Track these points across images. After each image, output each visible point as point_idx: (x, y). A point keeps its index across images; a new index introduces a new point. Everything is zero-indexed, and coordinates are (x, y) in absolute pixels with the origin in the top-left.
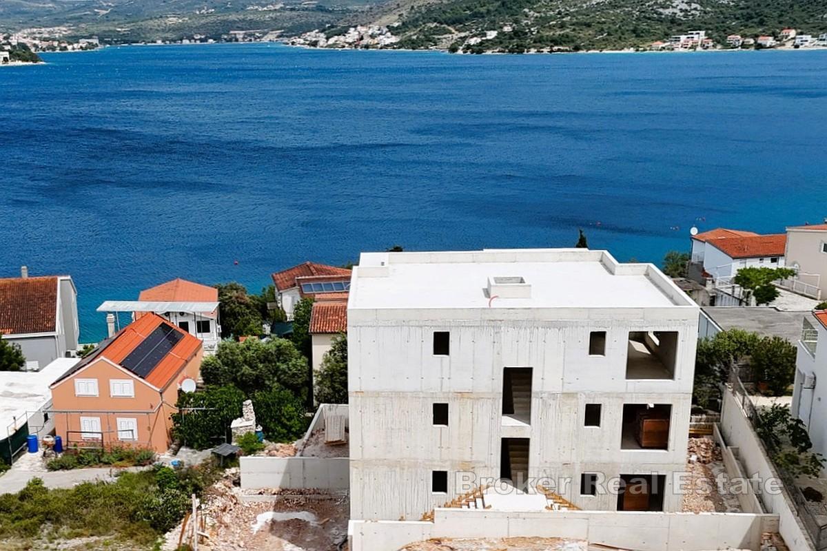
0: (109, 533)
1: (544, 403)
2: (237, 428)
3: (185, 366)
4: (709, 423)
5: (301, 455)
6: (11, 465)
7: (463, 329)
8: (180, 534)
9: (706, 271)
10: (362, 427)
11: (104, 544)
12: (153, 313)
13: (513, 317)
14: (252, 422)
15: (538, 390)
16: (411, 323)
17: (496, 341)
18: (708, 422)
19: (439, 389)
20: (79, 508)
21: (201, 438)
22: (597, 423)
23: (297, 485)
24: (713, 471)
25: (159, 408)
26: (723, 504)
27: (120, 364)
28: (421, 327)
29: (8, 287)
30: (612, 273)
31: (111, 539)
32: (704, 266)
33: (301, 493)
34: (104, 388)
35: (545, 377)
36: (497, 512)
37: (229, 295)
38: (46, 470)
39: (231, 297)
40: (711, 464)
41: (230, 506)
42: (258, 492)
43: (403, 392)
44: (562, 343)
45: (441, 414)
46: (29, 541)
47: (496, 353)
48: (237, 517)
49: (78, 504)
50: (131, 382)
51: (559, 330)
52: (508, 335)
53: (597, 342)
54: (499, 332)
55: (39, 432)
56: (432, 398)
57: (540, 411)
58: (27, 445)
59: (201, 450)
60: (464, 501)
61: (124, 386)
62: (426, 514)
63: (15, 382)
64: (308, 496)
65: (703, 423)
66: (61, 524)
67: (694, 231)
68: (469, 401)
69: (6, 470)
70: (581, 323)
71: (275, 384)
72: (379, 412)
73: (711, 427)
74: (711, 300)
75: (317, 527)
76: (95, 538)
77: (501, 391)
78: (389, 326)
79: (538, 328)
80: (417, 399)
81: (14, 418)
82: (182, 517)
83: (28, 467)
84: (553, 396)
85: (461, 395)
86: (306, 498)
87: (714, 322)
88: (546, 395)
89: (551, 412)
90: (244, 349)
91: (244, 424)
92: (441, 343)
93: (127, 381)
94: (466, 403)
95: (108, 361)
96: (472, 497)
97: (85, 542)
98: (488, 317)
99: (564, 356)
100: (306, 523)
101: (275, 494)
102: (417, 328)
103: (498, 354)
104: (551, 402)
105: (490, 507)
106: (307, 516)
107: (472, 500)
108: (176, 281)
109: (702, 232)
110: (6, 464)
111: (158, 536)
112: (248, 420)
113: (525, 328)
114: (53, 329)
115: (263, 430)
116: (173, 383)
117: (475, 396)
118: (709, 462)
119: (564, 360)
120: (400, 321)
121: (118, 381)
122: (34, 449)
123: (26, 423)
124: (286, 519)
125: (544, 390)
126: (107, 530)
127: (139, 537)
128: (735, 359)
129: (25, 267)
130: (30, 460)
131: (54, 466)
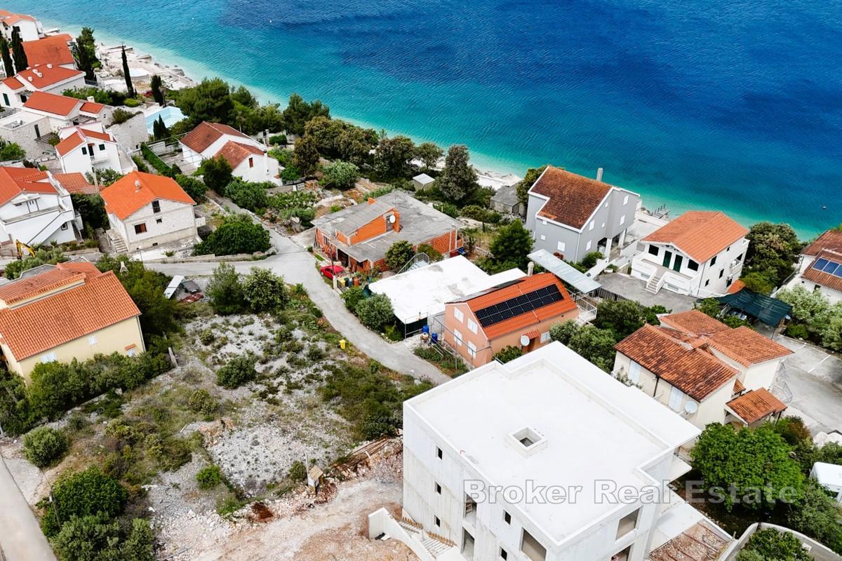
0: (352, 422)
3: (535, 324)
6: (404, 339)
11: (342, 427)
15: (479, 517)
25: (485, 350)
31: (348, 425)
37: (770, 236)
38: (413, 353)
39: (768, 238)
43: (423, 464)
46: (321, 403)
50: (477, 326)
56: (435, 478)
58: (422, 330)
60: (445, 542)
62: (431, 532)
66: (343, 402)
69: (399, 340)
72: (414, 464)
80: (429, 473)
81: (421, 313)
83: (410, 344)
85: (446, 488)
88: (482, 524)
93: (475, 324)
94: (448, 494)
95: (469, 307)
96: (448, 543)
97: (338, 420)
104: (485, 529)
110: (401, 337)
111: (364, 439)
114: (580, 228)
117: (452, 494)
121: (472, 321)
123: (428, 317)
125: (482, 520)
129: (603, 169)
130: (414, 341)
131: (419, 352)
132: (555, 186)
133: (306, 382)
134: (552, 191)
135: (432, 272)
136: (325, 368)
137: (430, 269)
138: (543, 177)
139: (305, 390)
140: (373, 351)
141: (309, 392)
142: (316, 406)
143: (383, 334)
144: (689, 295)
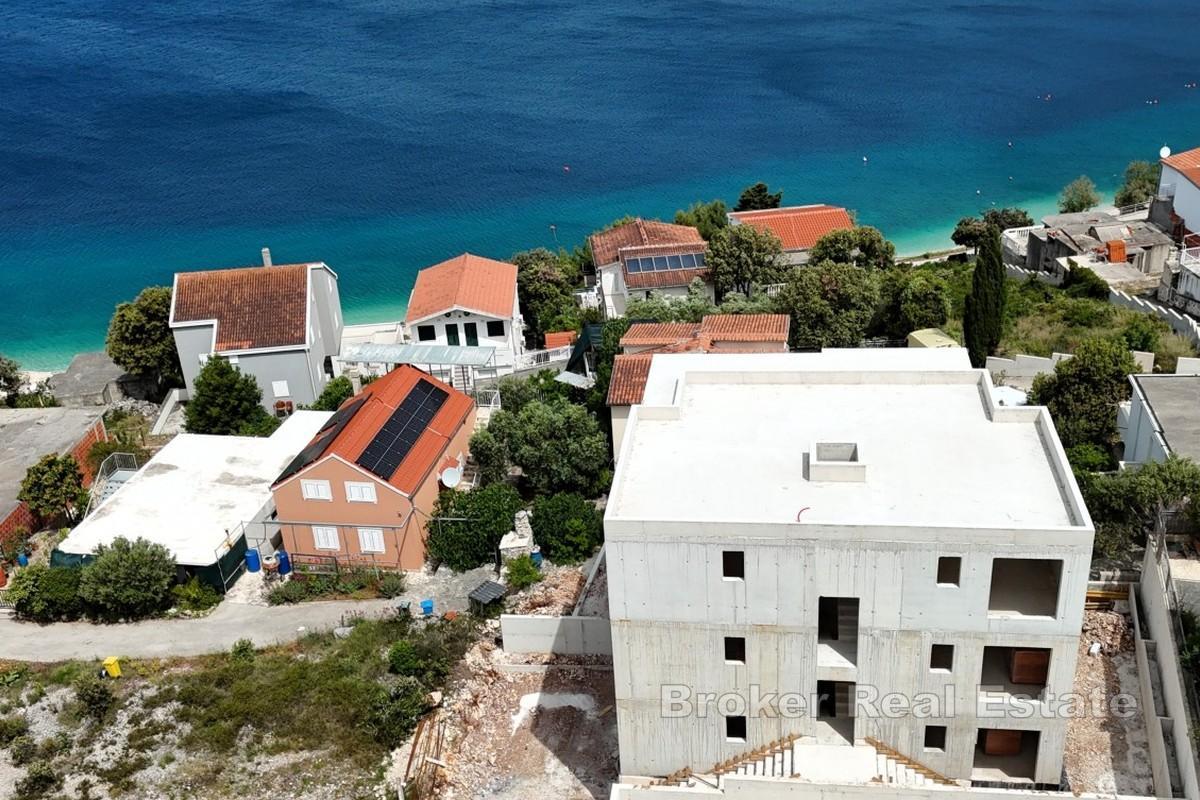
0: (322, 746)
1: (876, 642)
2: (507, 550)
3: (447, 445)
4: (1125, 583)
5: (580, 615)
6: (224, 593)
7: (763, 549)
8: (409, 757)
9: (1177, 213)
10: (630, 662)
11: (314, 767)
12: (408, 365)
13: (832, 536)
14: (527, 539)
15: (866, 626)
16: (691, 540)
17: (808, 564)
18: (1123, 580)
19: (732, 621)
20: (287, 707)
21: (463, 557)
22: (948, 665)
23: (575, 649)
24: (1118, 671)
25: (410, 518)
26: (1124, 739)
27: (357, 463)
28: (704, 544)
29: (245, 280)
30: (990, 416)
31: (324, 755)
32: (1174, 205)
33: (580, 663)
34: (339, 491)
35: (876, 610)
36: (808, 784)
37: (536, 268)
38: (267, 604)
39: (536, 272)
40: (1119, 657)
41: (484, 692)
42: (525, 661)
43: (683, 623)
44: (900, 570)
45: (735, 649)
46: (221, 760)
47: (808, 578)
48: (493, 705)
49: (286, 700)
50: (372, 485)
51: (895, 553)
52: (824, 558)
53: (949, 570)
54: (811, 554)
55: (260, 544)
56: (724, 630)
57: (870, 650)
58: (246, 563)
59: (463, 572)
60: (768, 752)
61: (364, 489)
62: (718, 764)
63: (238, 456)
64: (589, 667)
65: (1115, 583)
66: (266, 729)
67: (1165, 152)
68: (772, 635)
69: (218, 602)
70: (926, 545)
71: (565, 469)
72: (652, 644)
73: (1126, 590)
74: (1173, 279)
75: (595, 722)
76: (305, 754)
77: (816, 624)
78: (660, 542)
79: (865, 550)
80: (703, 632)
81: (227, 531)
82: (414, 726)
83: (245, 597)
84: (888, 633)
85: (762, 629)
86: (585, 669)
87: (1151, 408)
88: (877, 632)
89: (885, 652)
90: (525, 421)
91: (518, 541)
92: (734, 564)
93: (368, 484)
94: (769, 638)
95: (341, 459)
96: (778, 748)
97: (291, 761)
98: (796, 536)
99: (903, 586)
100: (580, 713)
101: (546, 663)
102: (700, 546)
103: (811, 580)
104: (885, 640)
105: (798, 775)
106: (584, 703)
107: (778, 751)
108: (463, 256)
109: (1175, 153)
110: (218, 594)
111: (384, 753)
112: (522, 537)
113: (848, 550)
114: (302, 341)
115: (541, 551)
116: (431, 474)
117: (781, 630)
118: (1117, 653)
119: (902, 590)
120: (677, 536)
121: (356, 484)
122: (255, 568)
123: (243, 536)
124: (557, 706)
125: (875, 626)
126: (320, 743)
127: (359, 756)
128: (1166, 504)
129: (267, 249)
130: (249, 585)
131: (276, 599)
132: (211, 299)
133: (141, 748)
134: (211, 308)
135: (157, 478)
136: (151, 704)
137: (146, 474)
138: (179, 293)
139: (156, 762)
140: (187, 644)
141: (170, 760)
142: (218, 771)
143: (173, 610)
144: (515, 372)
